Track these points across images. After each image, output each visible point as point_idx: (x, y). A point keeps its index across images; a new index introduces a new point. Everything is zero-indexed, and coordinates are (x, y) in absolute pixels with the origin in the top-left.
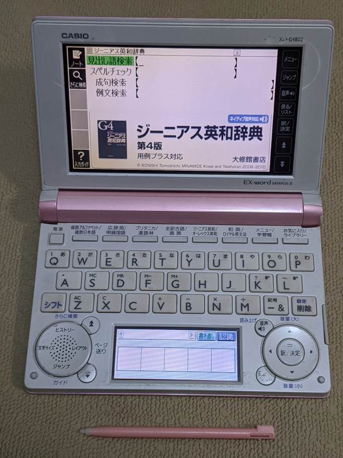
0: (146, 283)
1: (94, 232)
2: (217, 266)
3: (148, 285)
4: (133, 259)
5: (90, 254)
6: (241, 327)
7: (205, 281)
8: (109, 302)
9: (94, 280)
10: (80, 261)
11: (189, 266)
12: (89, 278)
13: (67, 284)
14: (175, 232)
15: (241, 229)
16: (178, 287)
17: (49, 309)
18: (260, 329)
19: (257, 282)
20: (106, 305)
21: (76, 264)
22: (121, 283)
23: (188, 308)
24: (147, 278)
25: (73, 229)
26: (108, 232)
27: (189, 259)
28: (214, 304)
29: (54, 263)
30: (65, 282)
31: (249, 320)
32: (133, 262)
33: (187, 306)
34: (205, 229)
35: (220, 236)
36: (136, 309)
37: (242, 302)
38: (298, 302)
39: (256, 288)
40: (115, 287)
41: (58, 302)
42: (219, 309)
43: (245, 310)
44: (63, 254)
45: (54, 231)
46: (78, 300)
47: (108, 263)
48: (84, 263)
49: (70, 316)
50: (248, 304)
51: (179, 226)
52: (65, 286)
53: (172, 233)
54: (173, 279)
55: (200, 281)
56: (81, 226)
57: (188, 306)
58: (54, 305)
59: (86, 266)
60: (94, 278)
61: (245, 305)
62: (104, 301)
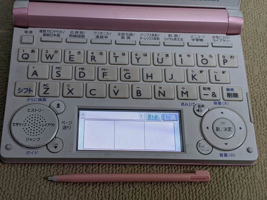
0: (103, 75)
1: (59, 35)
2: (161, 63)
3: (104, 76)
4: (92, 56)
5: (56, 52)
6: (182, 109)
7: (152, 74)
8: (73, 89)
9: (60, 72)
10: (48, 57)
11: (138, 62)
12: (55, 71)
13: (36, 74)
14: (126, 37)
15: (178, 36)
16: (130, 78)
17: (22, 94)
18: (198, 110)
19: (193, 76)
20: (70, 91)
21: (44, 59)
22: (82, 75)
23: (139, 94)
24: (103, 71)
25: (41, 32)
26: (70, 36)
27: (138, 57)
28: (159, 91)
29: (26, 58)
30: (35, 73)
31: (188, 105)
32: (92, 59)
33: (137, 93)
34: (150, 35)
35: (162, 40)
36: (95, 95)
37: (182, 90)
38: (227, 90)
39: (193, 80)
40: (77, 77)
41: (30, 88)
42: (164, 96)
43: (185, 96)
44: (33, 51)
45: (25, 34)
46: (46, 87)
47: (71, 59)
48: (51, 58)
49: (40, 100)
50: (187, 92)
51: (129, 32)
52: (35, 76)
53: (123, 38)
54: (125, 72)
55: (147, 74)
56: (48, 31)
57: (139, 93)
58: (26, 90)
59: (53, 60)
60: (59, 70)
61: (185, 92)
62: (68, 88)
